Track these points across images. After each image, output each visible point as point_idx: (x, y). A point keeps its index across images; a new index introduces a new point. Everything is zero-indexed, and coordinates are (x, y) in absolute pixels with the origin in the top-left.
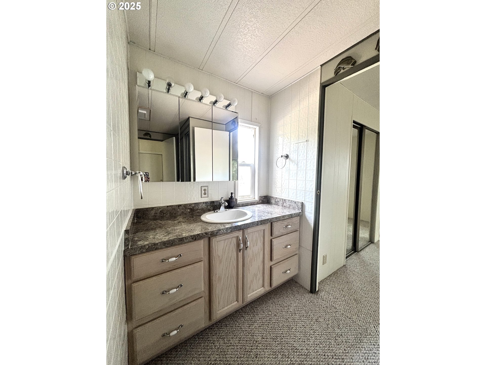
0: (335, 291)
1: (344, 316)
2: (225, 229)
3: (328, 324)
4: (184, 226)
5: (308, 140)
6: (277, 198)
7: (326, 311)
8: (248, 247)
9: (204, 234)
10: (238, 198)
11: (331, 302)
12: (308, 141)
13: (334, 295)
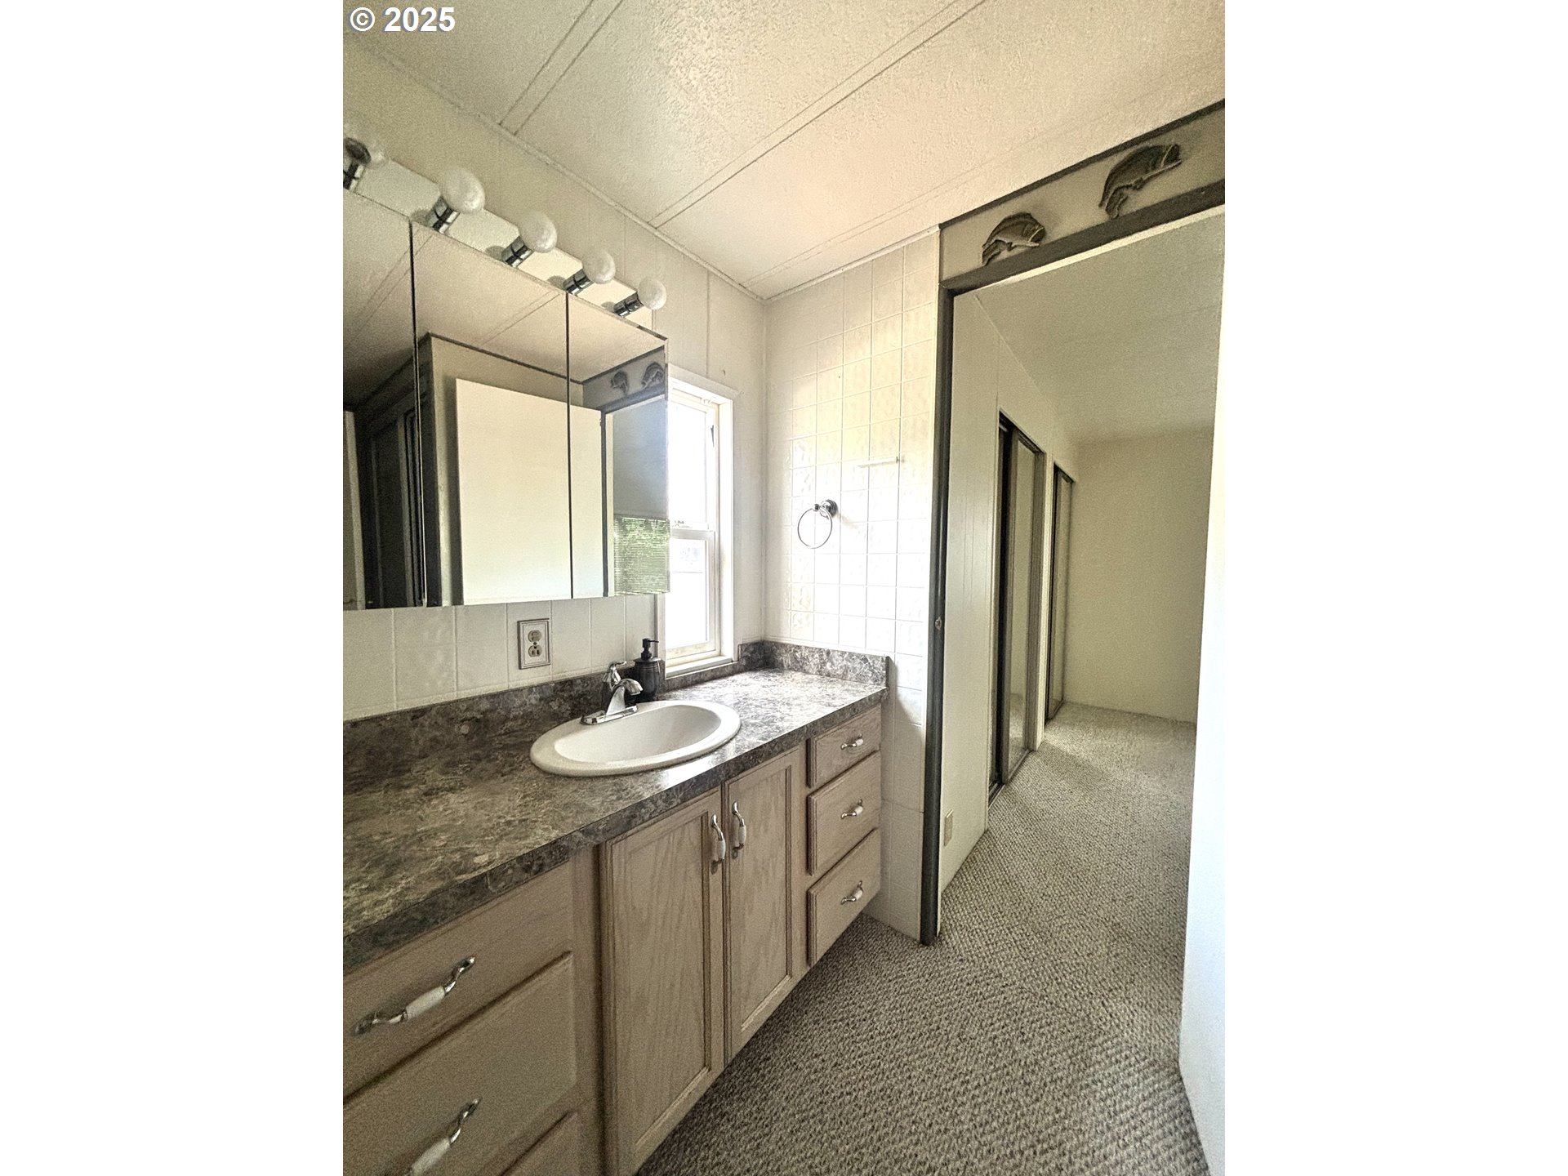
0: (983, 920)
1: (1026, 995)
2: (661, 796)
3: (995, 1038)
4: (460, 805)
5: (903, 457)
6: (799, 647)
7: (976, 994)
8: (742, 845)
9: (580, 835)
10: (667, 657)
11: (984, 958)
12: (903, 461)
13: (985, 933)
